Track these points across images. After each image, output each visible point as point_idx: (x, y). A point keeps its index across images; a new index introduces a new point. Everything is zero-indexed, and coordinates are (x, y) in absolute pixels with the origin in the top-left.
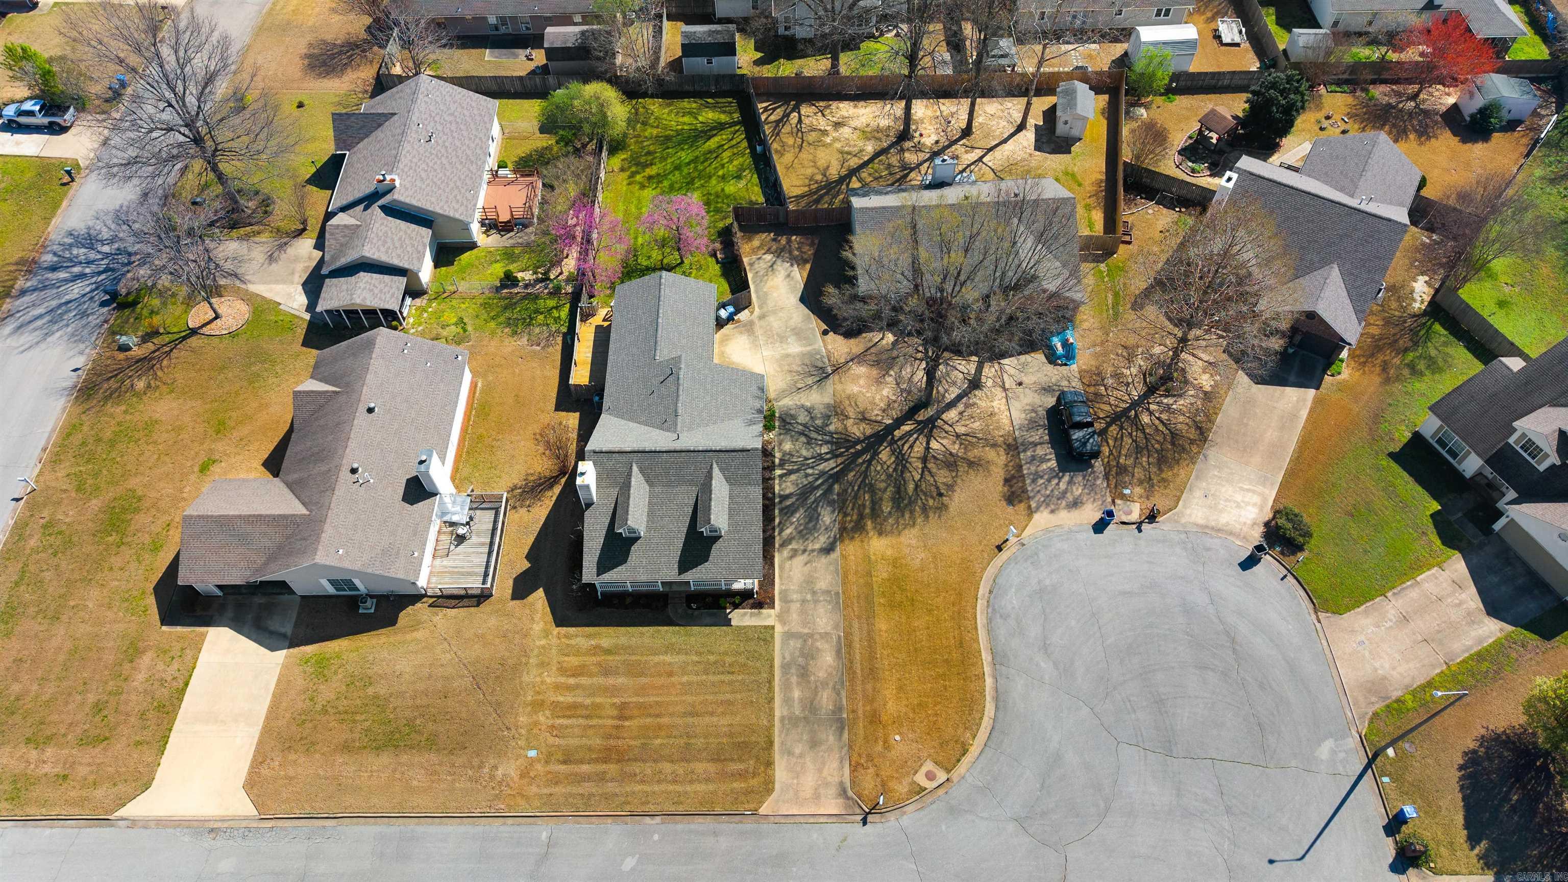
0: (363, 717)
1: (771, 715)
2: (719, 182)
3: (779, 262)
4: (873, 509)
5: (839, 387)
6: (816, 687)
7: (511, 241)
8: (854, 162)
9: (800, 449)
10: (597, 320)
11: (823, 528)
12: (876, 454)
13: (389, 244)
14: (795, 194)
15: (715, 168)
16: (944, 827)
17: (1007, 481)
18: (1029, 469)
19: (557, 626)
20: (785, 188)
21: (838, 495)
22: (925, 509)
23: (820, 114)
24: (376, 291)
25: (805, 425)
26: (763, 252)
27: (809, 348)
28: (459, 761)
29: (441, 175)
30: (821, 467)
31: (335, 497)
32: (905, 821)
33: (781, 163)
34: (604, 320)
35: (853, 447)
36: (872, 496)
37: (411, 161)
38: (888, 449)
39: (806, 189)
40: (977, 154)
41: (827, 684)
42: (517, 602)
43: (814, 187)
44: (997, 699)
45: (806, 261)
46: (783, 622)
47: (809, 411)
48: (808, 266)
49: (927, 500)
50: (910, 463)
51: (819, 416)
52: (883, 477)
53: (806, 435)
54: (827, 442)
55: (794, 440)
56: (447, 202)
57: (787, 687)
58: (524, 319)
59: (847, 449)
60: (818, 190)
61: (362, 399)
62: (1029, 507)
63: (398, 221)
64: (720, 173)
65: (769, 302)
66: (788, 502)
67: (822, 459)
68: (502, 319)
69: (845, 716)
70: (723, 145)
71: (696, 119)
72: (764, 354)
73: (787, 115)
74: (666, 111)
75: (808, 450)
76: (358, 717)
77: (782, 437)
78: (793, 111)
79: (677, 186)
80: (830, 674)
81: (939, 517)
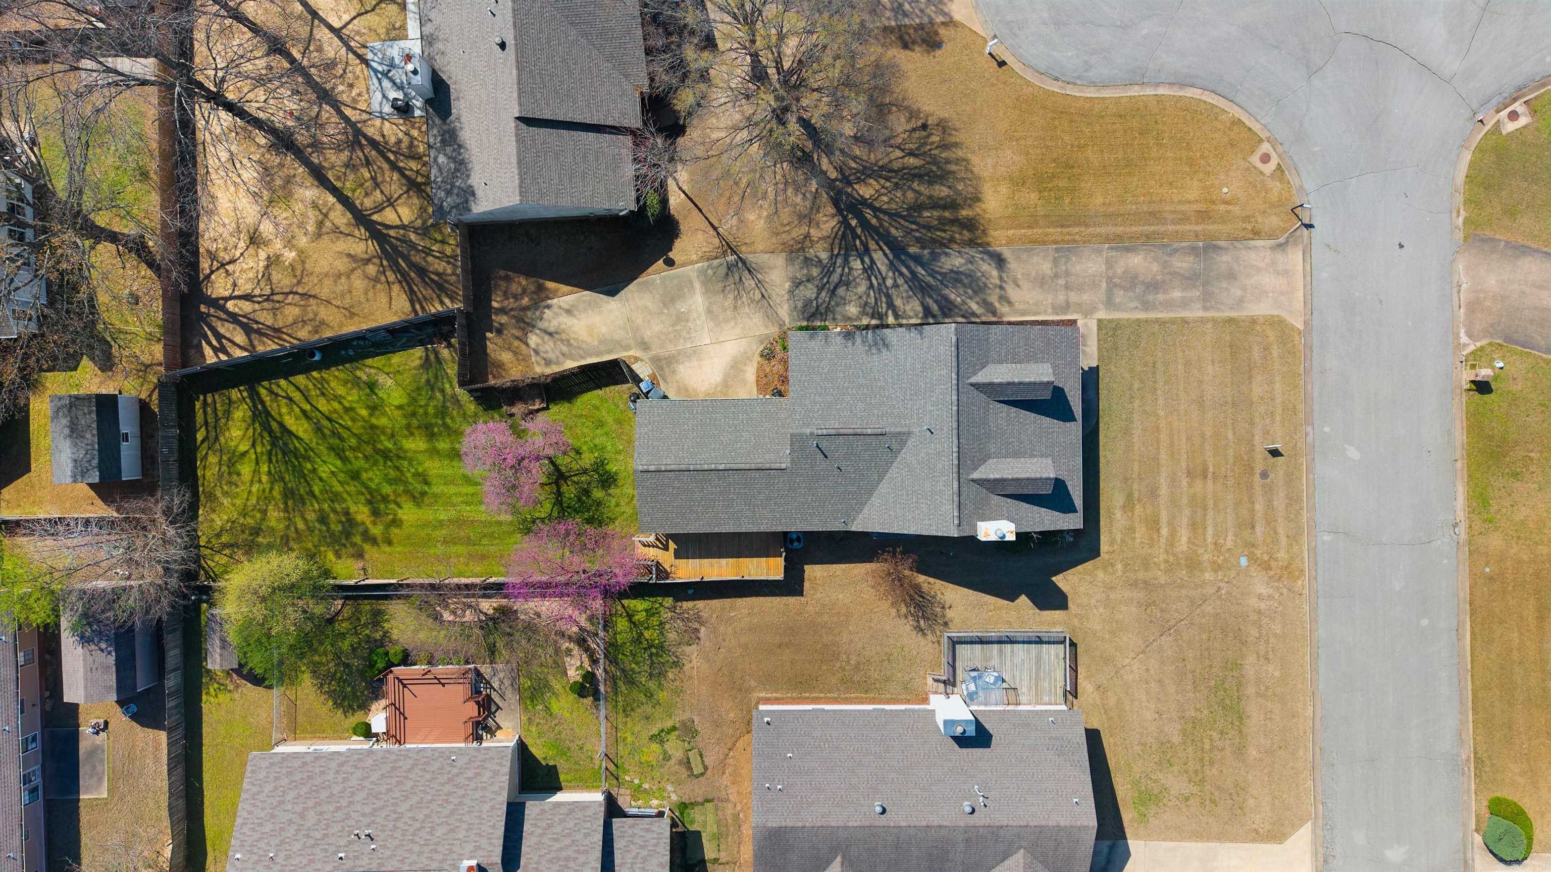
0: (1207, 741)
1: (1202, 321)
2: (384, 414)
3: (542, 325)
4: (945, 207)
5: (760, 247)
6: (1169, 273)
7: (509, 694)
8: (340, 217)
9: (856, 294)
10: (666, 558)
11: (970, 266)
12: (864, 202)
13: (570, 852)
14: (407, 304)
15: (353, 420)
16: (1317, 149)
17: (905, 46)
18: (889, 19)
19: (1099, 555)
20: (395, 319)
21: (923, 248)
22: (944, 146)
23: (230, 268)
24: (644, 853)
25: (820, 289)
26: (523, 347)
27: (697, 285)
28: (1254, 632)
29: (434, 806)
30: (883, 269)
31: (1011, 823)
32: (1309, 186)
33: (341, 325)
34: (666, 548)
35: (853, 230)
36: (926, 209)
37: (420, 854)
38: (856, 186)
39: (396, 288)
40: (322, 34)
41: (1166, 262)
42: (1070, 604)
43: (391, 276)
44: (1182, 85)
45: (541, 288)
46: (1093, 309)
47: (797, 284)
48: (550, 285)
49: (932, 143)
50: (877, 161)
51: (805, 271)
52: (899, 194)
53: (835, 288)
54: (846, 261)
55: (844, 301)
56: (484, 788)
57: (1169, 305)
58: (651, 656)
59: (855, 236)
60: (397, 269)
61: (867, 823)
62: (943, 23)
63: (524, 849)
64: (364, 412)
65: (616, 337)
66: (935, 307)
67: (871, 268)
68: (652, 685)
69: (1201, 244)
70: (304, 412)
71: (244, 454)
72: (707, 341)
73: (234, 318)
74: (226, 501)
75: (859, 284)
76: (1207, 746)
77: (838, 317)
78: (223, 308)
79: (392, 473)
80: (1155, 259)
81: (956, 130)
